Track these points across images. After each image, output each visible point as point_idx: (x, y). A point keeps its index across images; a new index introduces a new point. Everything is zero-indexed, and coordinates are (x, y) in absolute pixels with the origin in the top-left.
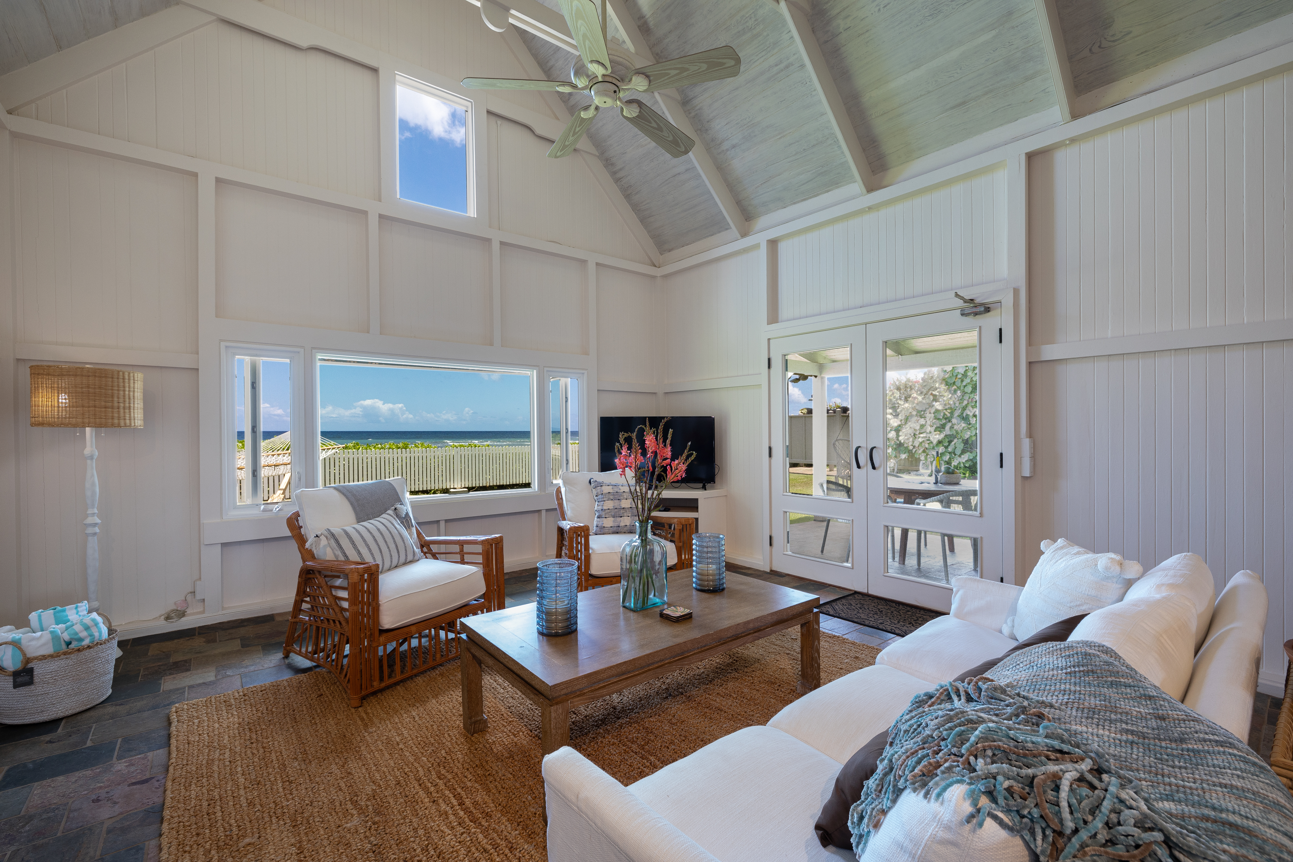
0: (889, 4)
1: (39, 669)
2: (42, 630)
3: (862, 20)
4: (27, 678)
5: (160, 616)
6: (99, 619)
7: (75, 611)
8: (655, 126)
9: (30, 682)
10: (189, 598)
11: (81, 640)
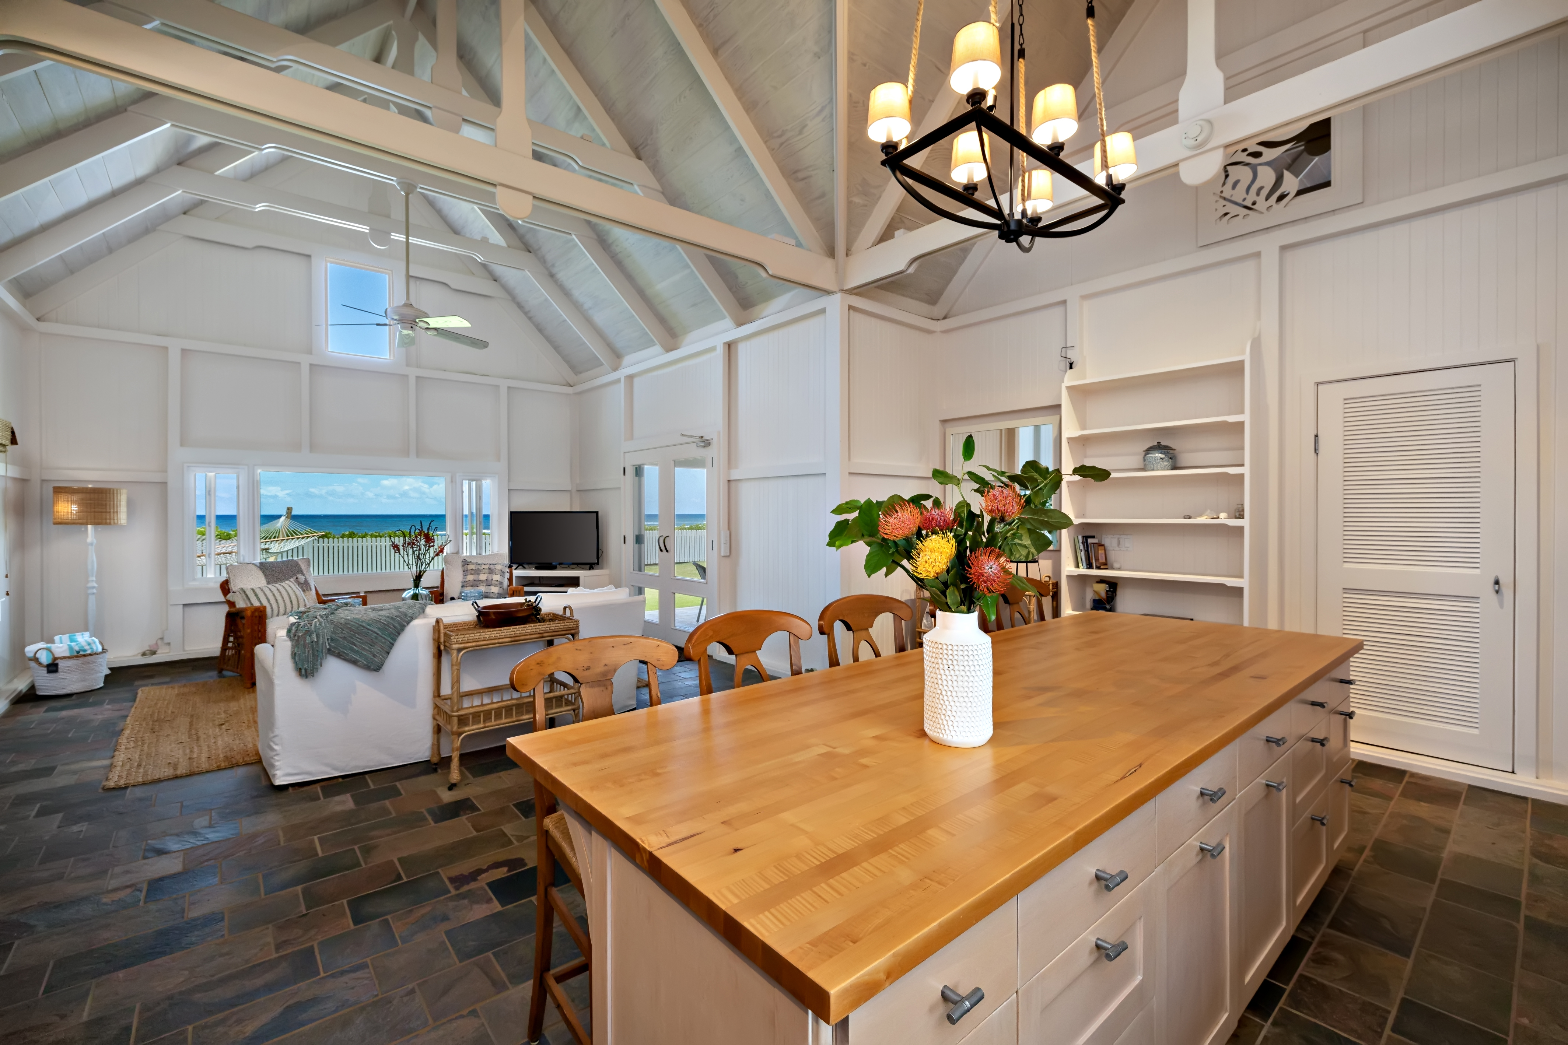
1: (61, 664)
2: (61, 643)
4: (54, 669)
5: (138, 654)
6: (97, 640)
7: (81, 636)
9: (56, 671)
10: (159, 642)
11: (85, 651)
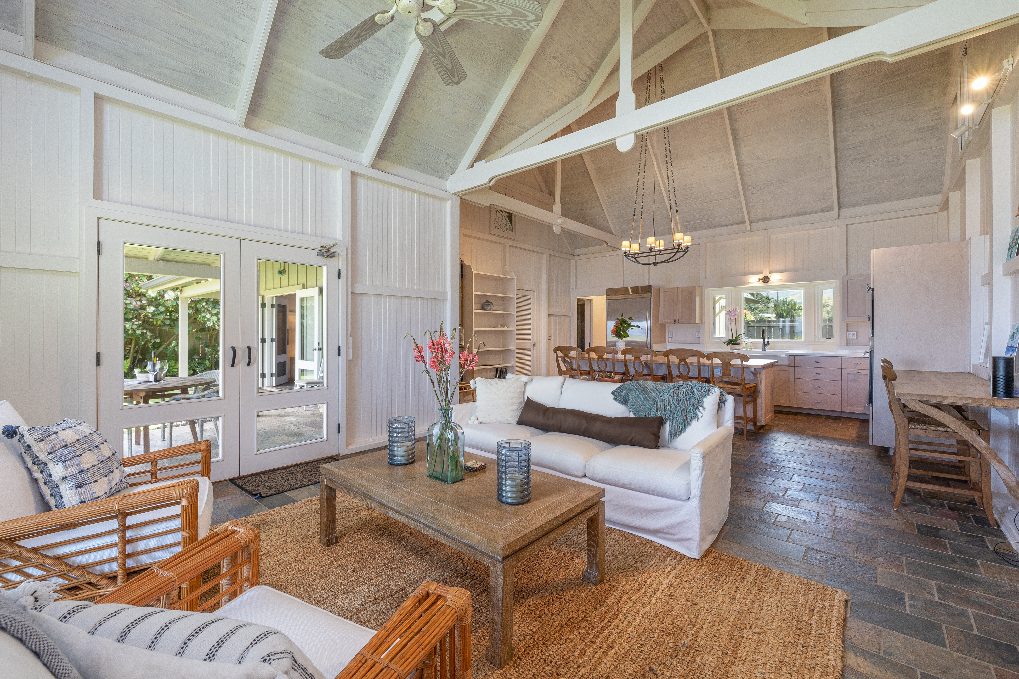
0: (333, 28)
3: (313, 17)
8: (362, 34)
